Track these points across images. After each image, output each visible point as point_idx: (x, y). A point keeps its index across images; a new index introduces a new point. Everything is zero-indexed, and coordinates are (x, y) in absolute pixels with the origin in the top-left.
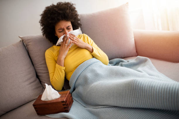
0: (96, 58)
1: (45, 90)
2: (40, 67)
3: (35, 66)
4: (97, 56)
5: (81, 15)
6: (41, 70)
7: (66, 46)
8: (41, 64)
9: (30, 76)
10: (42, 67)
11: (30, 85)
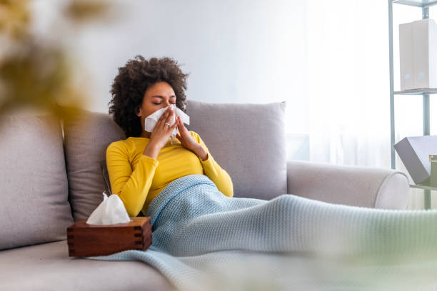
0: (209, 178)
1: (102, 203)
2: (82, 178)
3: (71, 173)
4: (214, 174)
5: (189, 102)
6: (83, 183)
7: (167, 127)
8: (87, 172)
9: (57, 188)
10: (87, 178)
11: (53, 207)
